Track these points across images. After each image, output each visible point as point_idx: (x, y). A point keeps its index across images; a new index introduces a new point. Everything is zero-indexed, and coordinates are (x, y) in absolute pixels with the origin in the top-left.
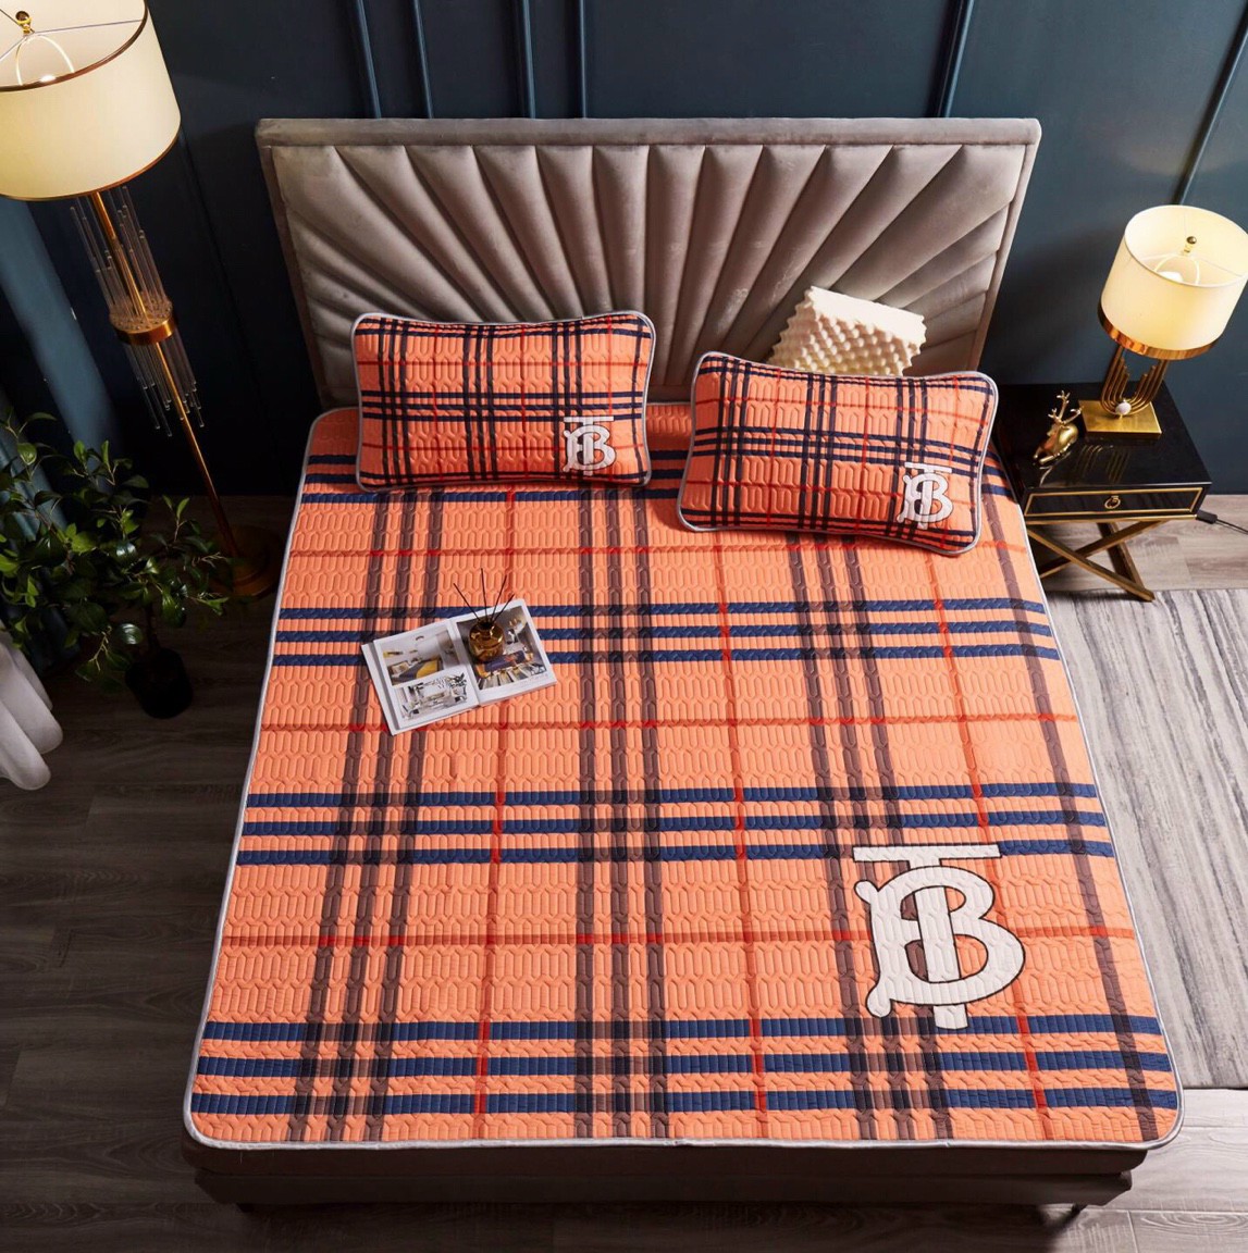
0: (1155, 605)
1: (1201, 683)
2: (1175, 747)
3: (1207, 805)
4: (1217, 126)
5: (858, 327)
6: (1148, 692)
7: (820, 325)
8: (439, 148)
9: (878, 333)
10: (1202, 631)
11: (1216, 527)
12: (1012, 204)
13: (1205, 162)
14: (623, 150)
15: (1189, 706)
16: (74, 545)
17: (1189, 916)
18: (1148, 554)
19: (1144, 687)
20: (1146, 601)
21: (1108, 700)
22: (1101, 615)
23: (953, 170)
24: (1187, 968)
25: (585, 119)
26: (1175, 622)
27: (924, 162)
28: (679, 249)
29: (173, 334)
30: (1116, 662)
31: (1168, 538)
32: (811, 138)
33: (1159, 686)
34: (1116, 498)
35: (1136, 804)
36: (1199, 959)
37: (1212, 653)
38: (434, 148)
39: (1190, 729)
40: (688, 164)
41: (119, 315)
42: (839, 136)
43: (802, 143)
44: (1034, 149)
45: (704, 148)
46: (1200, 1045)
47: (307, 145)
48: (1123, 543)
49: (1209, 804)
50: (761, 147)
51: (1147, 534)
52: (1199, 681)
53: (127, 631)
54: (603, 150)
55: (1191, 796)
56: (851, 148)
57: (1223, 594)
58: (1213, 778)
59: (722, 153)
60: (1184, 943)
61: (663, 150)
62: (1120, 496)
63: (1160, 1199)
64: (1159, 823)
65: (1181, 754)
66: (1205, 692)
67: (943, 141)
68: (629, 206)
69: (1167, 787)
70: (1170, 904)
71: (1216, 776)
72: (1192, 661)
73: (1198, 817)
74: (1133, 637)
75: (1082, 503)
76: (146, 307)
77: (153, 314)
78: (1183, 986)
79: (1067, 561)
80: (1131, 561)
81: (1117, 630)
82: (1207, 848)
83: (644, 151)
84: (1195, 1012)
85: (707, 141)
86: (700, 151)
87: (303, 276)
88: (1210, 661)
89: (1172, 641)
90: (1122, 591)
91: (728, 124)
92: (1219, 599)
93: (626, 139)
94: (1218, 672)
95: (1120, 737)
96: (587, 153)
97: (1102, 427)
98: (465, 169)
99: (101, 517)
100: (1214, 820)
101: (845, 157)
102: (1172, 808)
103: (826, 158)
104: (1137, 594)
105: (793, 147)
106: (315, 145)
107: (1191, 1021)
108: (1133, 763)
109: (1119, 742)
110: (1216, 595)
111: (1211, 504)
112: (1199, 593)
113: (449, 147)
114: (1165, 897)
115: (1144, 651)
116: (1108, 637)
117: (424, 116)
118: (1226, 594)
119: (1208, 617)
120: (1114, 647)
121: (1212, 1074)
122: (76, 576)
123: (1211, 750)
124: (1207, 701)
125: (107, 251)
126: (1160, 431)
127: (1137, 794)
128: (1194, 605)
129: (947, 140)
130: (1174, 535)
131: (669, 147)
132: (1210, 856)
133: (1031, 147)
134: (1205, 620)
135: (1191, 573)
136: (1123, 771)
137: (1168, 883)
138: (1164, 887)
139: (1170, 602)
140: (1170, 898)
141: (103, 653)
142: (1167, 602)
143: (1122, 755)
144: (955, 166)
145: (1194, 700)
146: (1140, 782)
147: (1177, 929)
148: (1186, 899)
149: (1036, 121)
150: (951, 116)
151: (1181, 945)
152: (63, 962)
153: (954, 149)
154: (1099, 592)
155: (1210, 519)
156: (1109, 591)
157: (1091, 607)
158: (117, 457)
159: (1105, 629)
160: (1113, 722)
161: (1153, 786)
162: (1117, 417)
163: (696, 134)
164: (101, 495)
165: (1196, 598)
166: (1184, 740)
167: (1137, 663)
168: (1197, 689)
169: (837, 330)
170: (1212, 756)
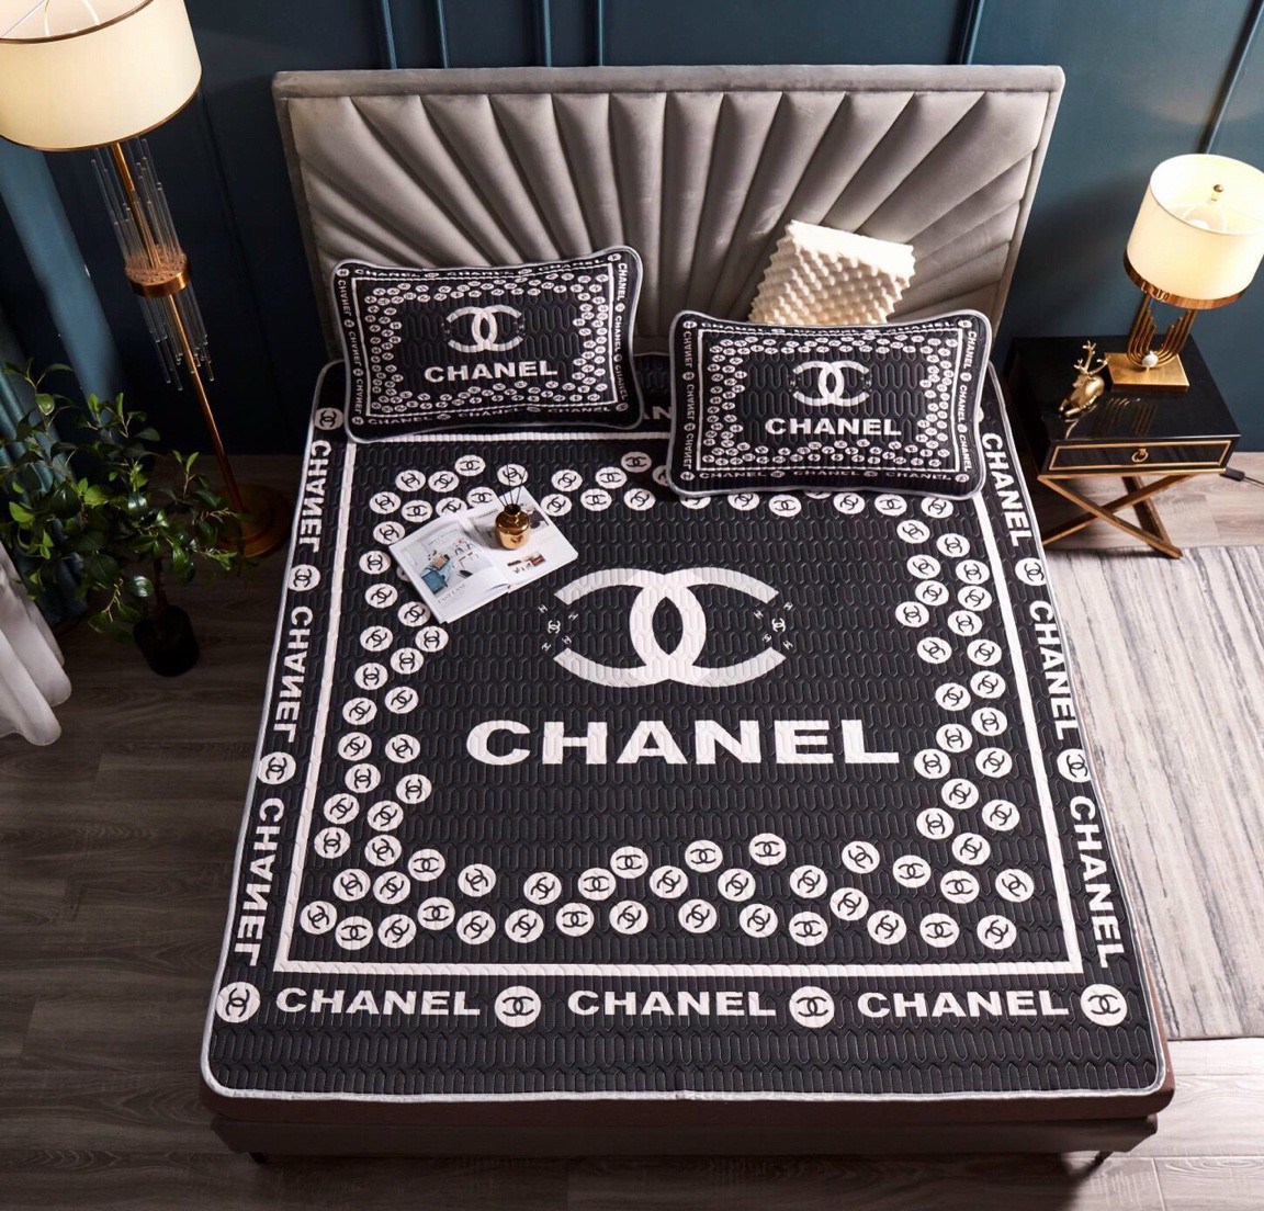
0: (1183, 562)
1: (1230, 640)
2: (1204, 704)
3: (1237, 761)
4: (1243, 73)
5: (841, 260)
6: (1177, 649)
7: (801, 258)
8: (455, 97)
9: (862, 266)
10: (1231, 589)
11: (1244, 484)
12: (1035, 152)
13: (1231, 111)
14: (641, 97)
15: (1219, 662)
16: (87, 499)
17: (1219, 871)
18: (1175, 512)
19: (1172, 644)
20: (1173, 558)
21: (1134, 658)
22: (1128, 572)
23: (975, 117)
24: (1217, 921)
25: (601, 67)
26: (1203, 579)
27: (946, 110)
28: (695, 197)
29: (187, 287)
30: (1143, 620)
31: (1194, 496)
32: (831, 84)
33: (1187, 643)
34: (1143, 451)
35: (1166, 761)
36: (1229, 911)
37: (1241, 611)
38: (450, 97)
39: (1220, 685)
40: (705, 111)
41: (134, 267)
42: (859, 82)
43: (822, 89)
44: (1057, 97)
45: (722, 95)
46: (1230, 997)
47: (322, 96)
48: (1149, 499)
49: (1238, 759)
50: (781, 93)
51: (1173, 490)
52: (1228, 638)
53: (138, 584)
54: (621, 97)
55: (1221, 751)
56: (872, 95)
57: (1251, 551)
58: (1243, 734)
59: (740, 100)
60: (1214, 897)
61: (680, 96)
62: (1148, 448)
63: (1186, 1145)
64: (1190, 779)
65: (1210, 711)
66: (1234, 648)
67: (966, 87)
68: (645, 153)
69: (1197, 744)
70: (1201, 860)
71: (1246, 732)
72: (1220, 618)
73: (1227, 773)
74: (1161, 595)
75: (1107, 456)
76: (162, 260)
77: (168, 266)
78: (1212, 939)
79: (1095, 517)
80: (1159, 519)
81: (1144, 587)
82: (1238, 803)
83: (661, 98)
84: (1225, 964)
85: (726, 88)
86: (718, 98)
87: (315, 228)
88: (1239, 618)
89: (1201, 598)
90: (1149, 549)
91: (747, 72)
92: (1247, 556)
93: (644, 86)
94: (1248, 629)
95: (1149, 694)
96: (604, 100)
97: (1128, 379)
98: (480, 118)
99: (113, 471)
100: (1244, 776)
101: (865, 104)
102: (1201, 765)
103: (846, 103)
104: (1164, 552)
105: (812, 94)
106: (329, 96)
107: (1221, 973)
108: (1162, 720)
109: (1148, 699)
110: (1245, 552)
111: (1238, 461)
112: (1227, 549)
113: (465, 96)
114: (1195, 853)
115: (1172, 609)
116: (1135, 595)
117: (439, 65)
118: (1255, 551)
119: (1237, 573)
120: (1140, 604)
121: (1242, 1024)
122: (88, 529)
123: (1240, 706)
124: (1236, 658)
125: (125, 204)
126: (1187, 384)
127: (1167, 752)
128: (1222, 562)
129: (970, 87)
130: (1201, 493)
131: (687, 93)
132: (1240, 811)
133: (1054, 94)
134: (1234, 577)
135: (1219, 530)
136: (1153, 729)
137: (1199, 838)
138: (1194, 841)
139: (1198, 559)
140: (1200, 853)
141: (115, 605)
142: (1195, 559)
143: (1151, 713)
144: (977, 113)
145: (1224, 657)
146: (1170, 739)
147: (1207, 883)
148: (1216, 853)
149: (1060, 69)
150: (973, 63)
151: (1211, 900)
152: (75, 916)
153: (975, 97)
154: (1126, 549)
155: (1238, 477)
156: (1136, 549)
157: (1117, 564)
158: (130, 411)
159: (1132, 586)
160: (1141, 679)
161: (1182, 743)
162: (1144, 369)
163: (715, 81)
164: (112, 448)
165: (1224, 554)
166: (1214, 697)
167: (1165, 621)
168: (1227, 647)
169: (820, 263)
170: (1242, 712)
